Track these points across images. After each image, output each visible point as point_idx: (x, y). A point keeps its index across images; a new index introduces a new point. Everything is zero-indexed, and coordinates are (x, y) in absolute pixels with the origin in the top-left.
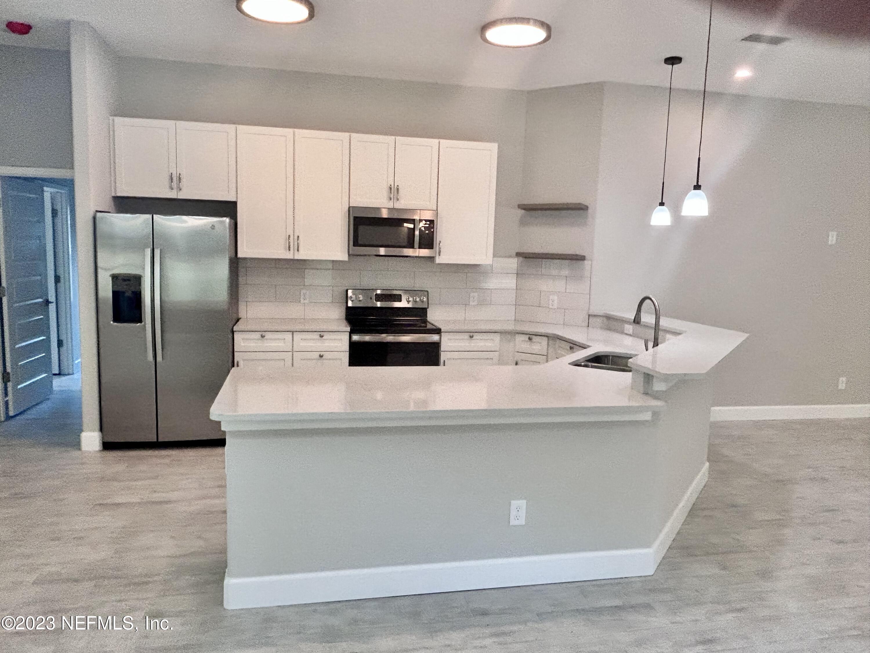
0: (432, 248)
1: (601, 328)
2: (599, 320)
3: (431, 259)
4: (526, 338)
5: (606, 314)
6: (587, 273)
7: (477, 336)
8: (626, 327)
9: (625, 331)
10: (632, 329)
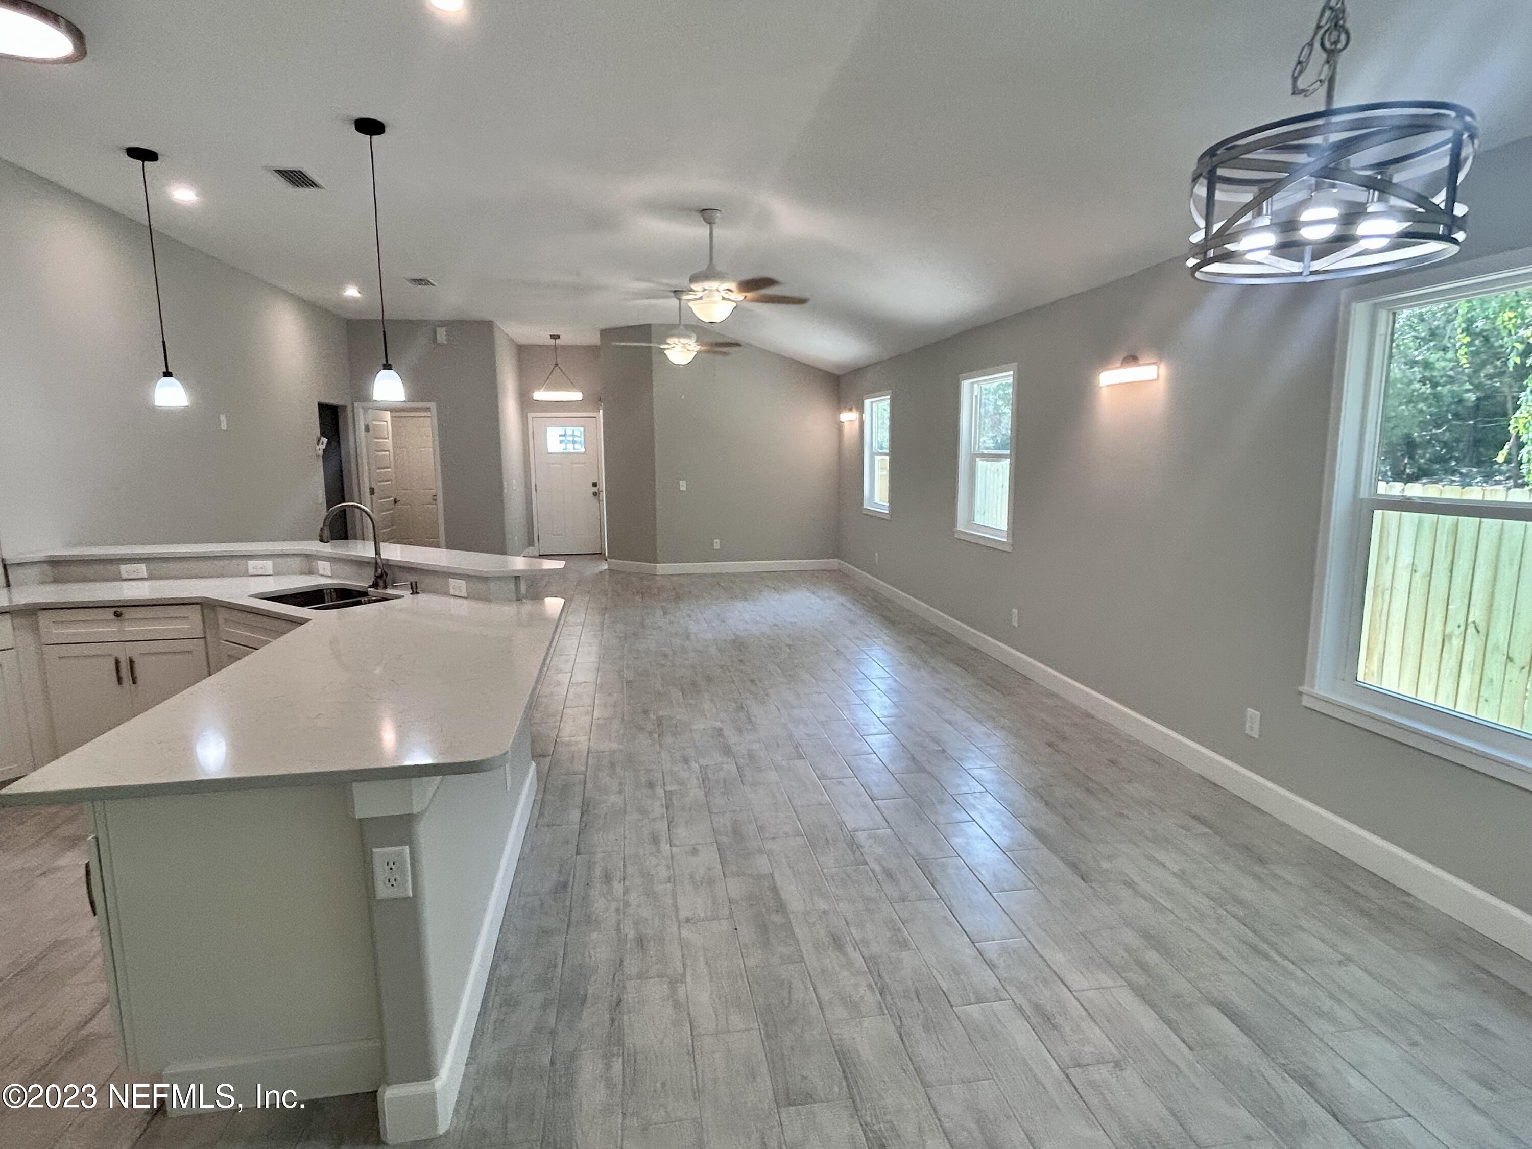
1: (43, 582)
2: (32, 570)
5: (49, 556)
8: (125, 570)
9: (125, 576)
10: (145, 570)
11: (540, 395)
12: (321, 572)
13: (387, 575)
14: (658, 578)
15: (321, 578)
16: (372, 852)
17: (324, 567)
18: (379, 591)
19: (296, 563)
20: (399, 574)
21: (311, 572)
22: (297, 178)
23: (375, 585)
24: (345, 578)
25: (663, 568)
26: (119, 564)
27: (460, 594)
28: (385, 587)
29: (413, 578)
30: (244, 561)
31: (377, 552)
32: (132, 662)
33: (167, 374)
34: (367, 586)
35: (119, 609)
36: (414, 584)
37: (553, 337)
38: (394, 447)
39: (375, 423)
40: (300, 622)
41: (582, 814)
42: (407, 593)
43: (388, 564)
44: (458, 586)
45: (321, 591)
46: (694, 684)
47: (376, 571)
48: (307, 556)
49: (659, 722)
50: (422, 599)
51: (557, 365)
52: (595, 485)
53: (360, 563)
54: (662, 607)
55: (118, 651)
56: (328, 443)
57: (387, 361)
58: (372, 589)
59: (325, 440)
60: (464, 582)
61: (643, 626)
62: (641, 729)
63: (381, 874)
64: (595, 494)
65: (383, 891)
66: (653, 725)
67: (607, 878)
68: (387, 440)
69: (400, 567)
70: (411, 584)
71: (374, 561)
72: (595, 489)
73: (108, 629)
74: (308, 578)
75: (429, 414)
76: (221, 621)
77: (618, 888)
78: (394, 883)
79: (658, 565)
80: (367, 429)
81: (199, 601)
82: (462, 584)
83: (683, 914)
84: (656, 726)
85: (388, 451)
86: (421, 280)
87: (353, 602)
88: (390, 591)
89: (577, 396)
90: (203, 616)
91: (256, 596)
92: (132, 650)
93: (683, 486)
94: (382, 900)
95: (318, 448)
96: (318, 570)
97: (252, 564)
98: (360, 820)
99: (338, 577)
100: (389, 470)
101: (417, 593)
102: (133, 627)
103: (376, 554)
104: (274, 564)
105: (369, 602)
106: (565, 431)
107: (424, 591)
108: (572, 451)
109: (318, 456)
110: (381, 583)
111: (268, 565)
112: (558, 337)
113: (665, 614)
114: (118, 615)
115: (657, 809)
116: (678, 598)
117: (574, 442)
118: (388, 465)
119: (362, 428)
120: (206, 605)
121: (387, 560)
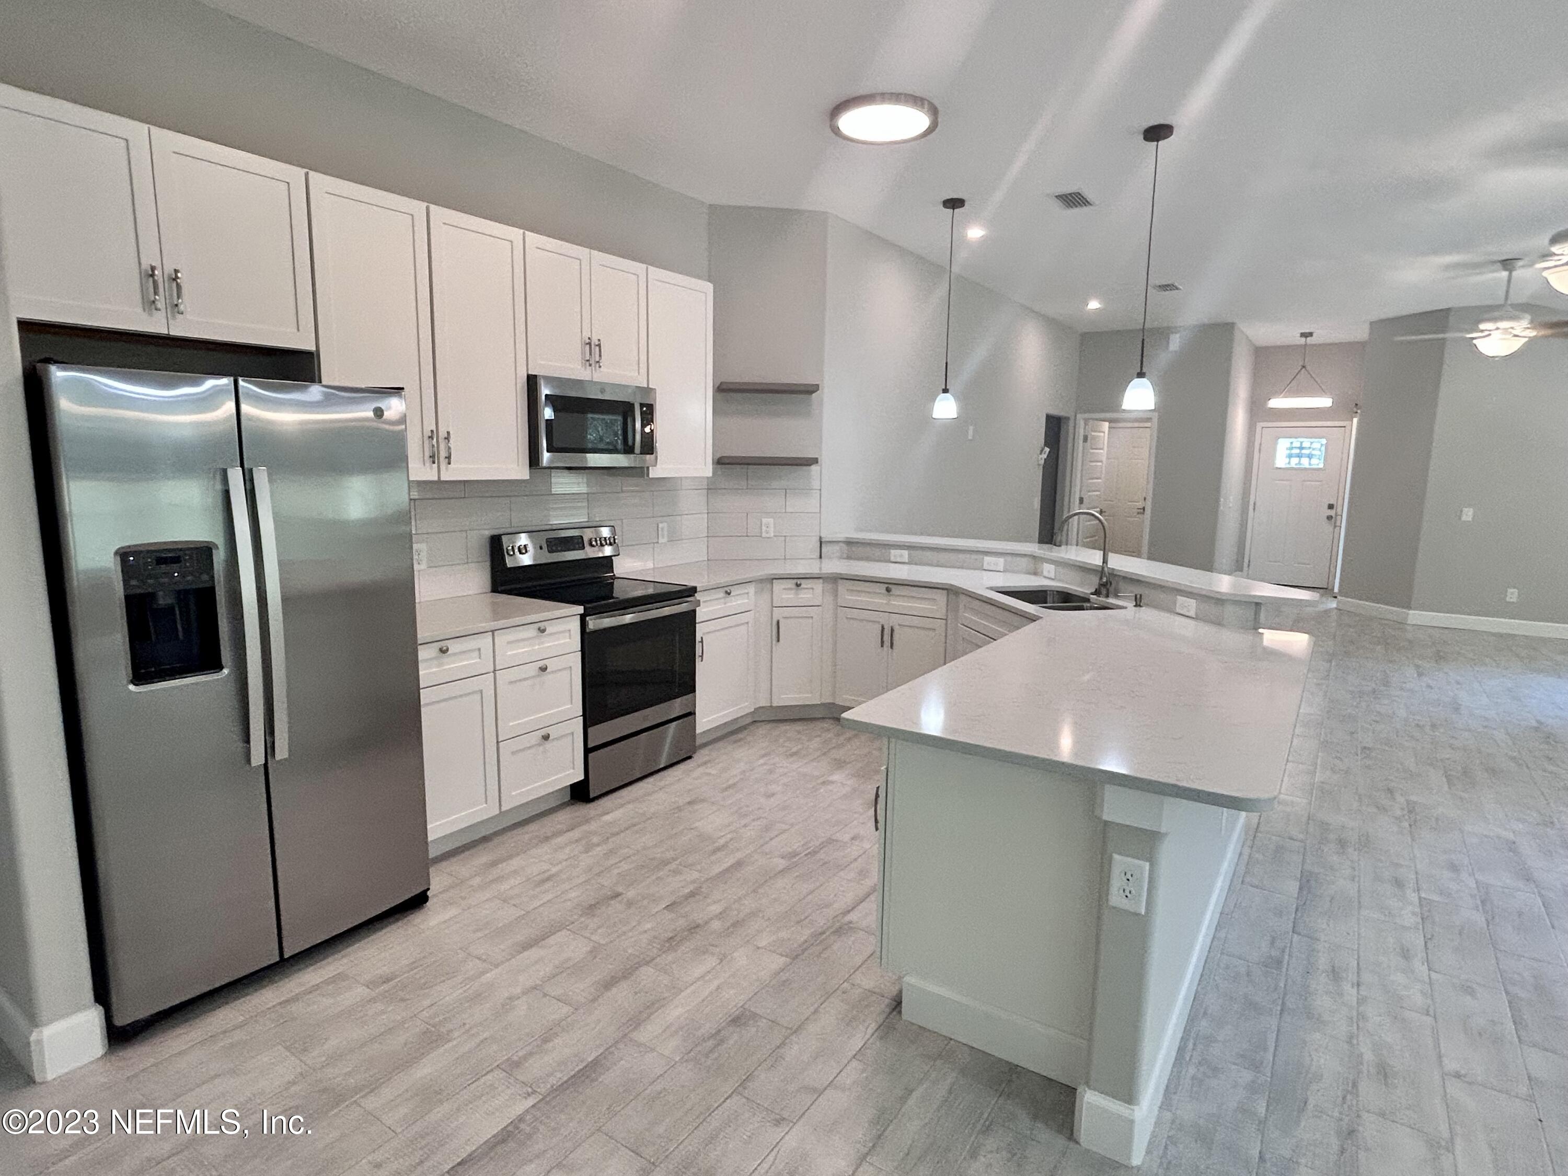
0: (652, 454)
1: (841, 558)
2: (836, 548)
3: (640, 472)
4: (791, 584)
5: (847, 538)
6: (816, 484)
7: (735, 591)
8: (894, 554)
9: (892, 559)
10: (907, 556)
11: (1276, 403)
12: (1045, 573)
13: (1111, 584)
14: (1408, 628)
15: (1044, 579)
16: (1111, 858)
17: (1048, 569)
18: (1100, 599)
19: (1024, 562)
20: (1122, 585)
21: (1035, 573)
22: (1073, 200)
23: (1097, 593)
24: (1067, 583)
25: (1416, 617)
26: (890, 549)
27: (1187, 614)
28: (1107, 596)
29: (1138, 590)
30: (981, 557)
31: (1105, 561)
32: (892, 630)
33: (945, 391)
34: (1089, 592)
35: (889, 586)
36: (1138, 596)
37: (1303, 335)
38: (1108, 458)
39: (1093, 434)
40: (1032, 619)
41: (1301, 889)
42: (1130, 605)
43: (1113, 574)
44: (1189, 605)
45: (1045, 591)
46: (1466, 772)
47: (1101, 578)
48: (1034, 557)
49: (1411, 808)
50: (1146, 613)
51: (1304, 367)
52: (1331, 507)
53: (1084, 569)
54: (1417, 667)
55: (883, 619)
56: (1049, 452)
57: (1141, 369)
58: (1094, 596)
59: (1047, 450)
60: (1195, 601)
61: (1386, 684)
62: (1382, 809)
63: (1117, 882)
64: (1329, 518)
65: (1116, 899)
66: (1403, 809)
67: (1335, 974)
68: (1101, 451)
69: (1124, 578)
70: (1136, 596)
71: (1100, 569)
72: (1332, 513)
73: (879, 600)
74: (1033, 577)
75: (1148, 424)
76: (961, 606)
77: (1351, 993)
78: (1129, 895)
79: (1411, 612)
80: (1085, 439)
81: (947, 587)
82: (1192, 603)
83: (1451, 1065)
84: (1405, 812)
85: (1101, 461)
86: (1168, 285)
87: (1073, 606)
88: (1112, 600)
89: (1325, 402)
90: (948, 601)
91: (991, 589)
92: (895, 620)
93: (1468, 514)
94: (1114, 908)
95: (1041, 456)
96: (1042, 572)
97: (987, 559)
98: (1106, 823)
99: (1060, 580)
100: (1100, 480)
101: (1140, 606)
102: (898, 603)
103: (1103, 563)
104: (1005, 561)
105: (1092, 608)
106: (1301, 443)
107: (1147, 605)
108: (1307, 466)
109: (1039, 465)
110: (1104, 591)
111: (1001, 561)
112: (1311, 334)
113: (1420, 675)
114: (888, 590)
115: (1408, 917)
116: (1440, 658)
117: (1310, 456)
118: (1098, 475)
119: (1081, 438)
120: (952, 591)
121: (1113, 569)
